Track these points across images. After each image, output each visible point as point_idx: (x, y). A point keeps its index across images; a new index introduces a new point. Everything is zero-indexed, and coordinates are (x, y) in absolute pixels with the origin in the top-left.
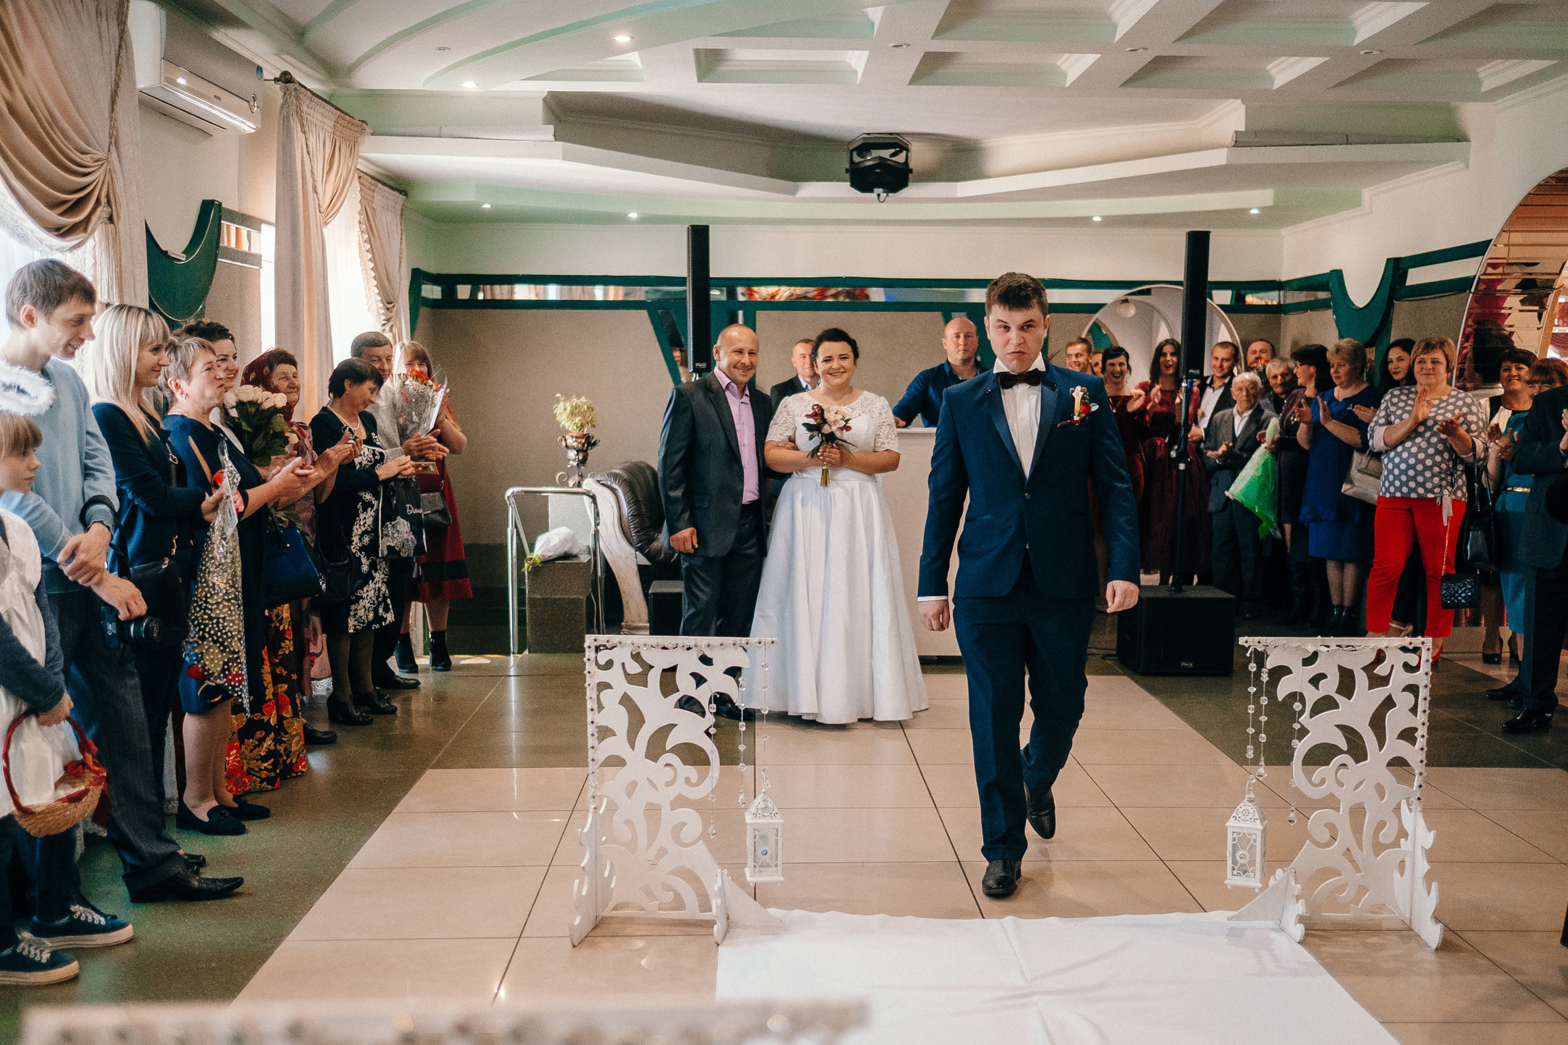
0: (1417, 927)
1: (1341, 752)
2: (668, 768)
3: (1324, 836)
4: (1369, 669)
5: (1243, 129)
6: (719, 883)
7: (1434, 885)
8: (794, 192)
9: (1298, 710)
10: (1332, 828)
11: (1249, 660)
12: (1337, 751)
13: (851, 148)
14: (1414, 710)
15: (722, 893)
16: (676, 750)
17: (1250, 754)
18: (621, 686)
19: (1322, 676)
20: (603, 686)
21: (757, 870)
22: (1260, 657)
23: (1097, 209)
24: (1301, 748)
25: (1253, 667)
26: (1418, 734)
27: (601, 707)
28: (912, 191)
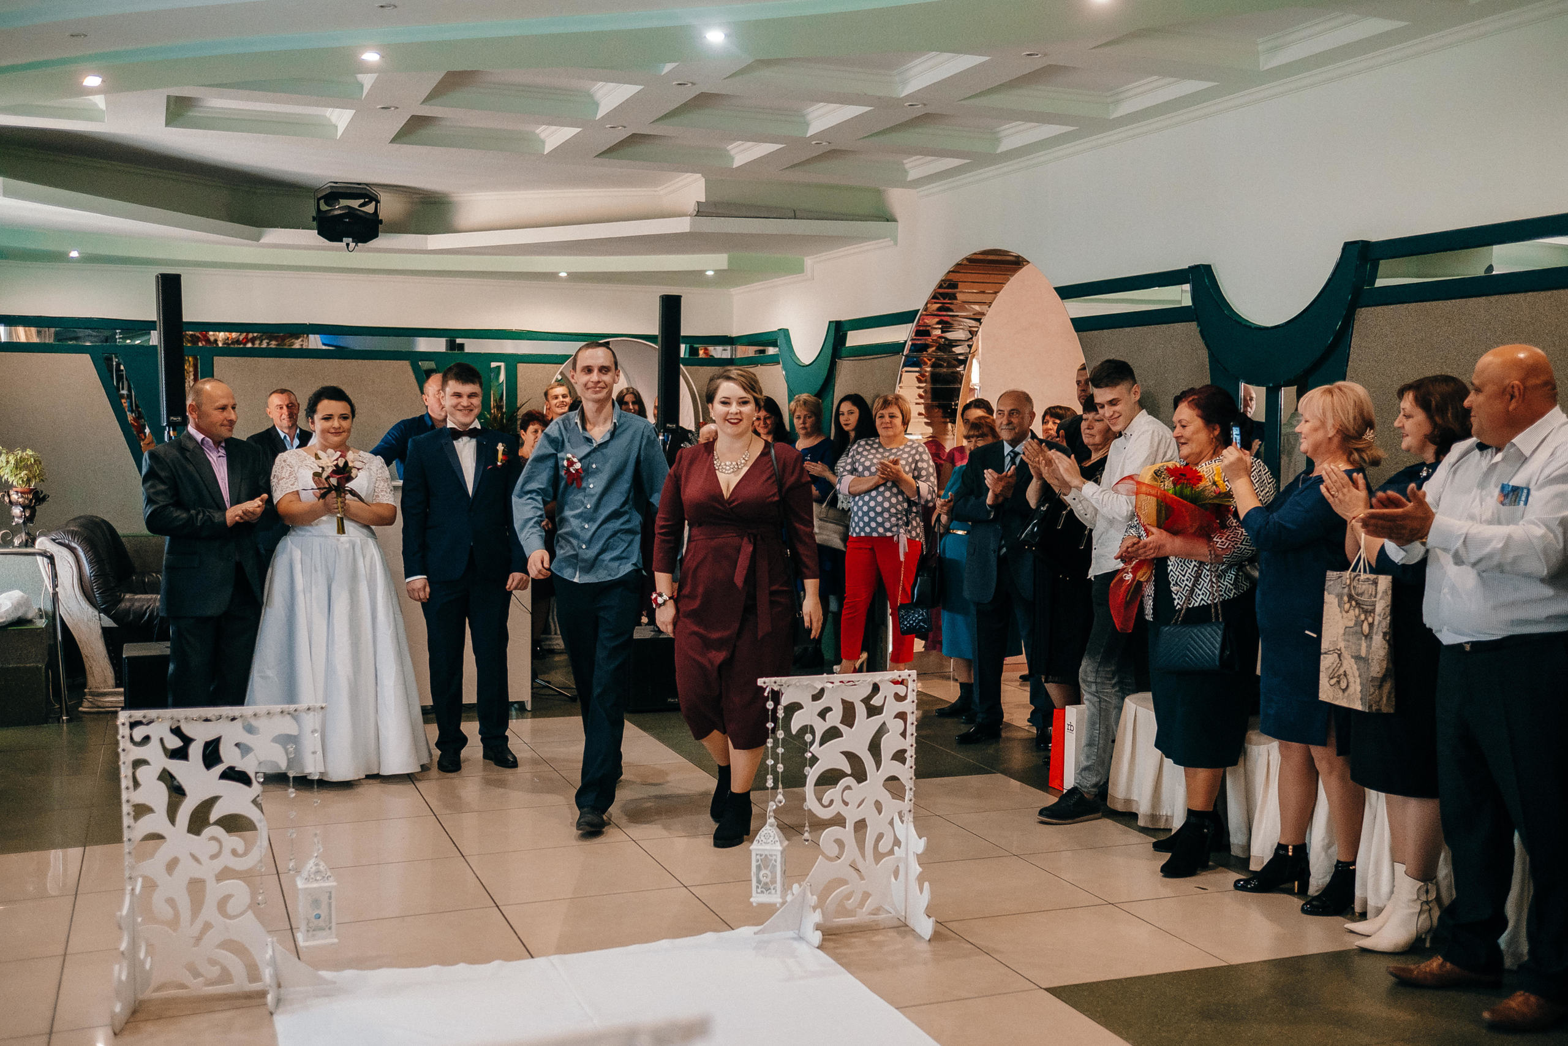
0: (911, 923)
1: (844, 775)
2: (213, 842)
3: (834, 850)
4: (866, 701)
5: (703, 200)
6: (270, 952)
7: (926, 884)
8: (258, 240)
9: (809, 741)
10: (840, 843)
11: (767, 699)
12: (841, 775)
13: (319, 196)
14: (904, 734)
15: (273, 962)
16: (221, 822)
17: (770, 783)
18: (159, 761)
19: (828, 709)
20: (138, 763)
21: (310, 933)
22: (776, 696)
23: (563, 265)
24: (812, 774)
25: (770, 705)
26: (907, 755)
27: (136, 784)
28: (382, 241)
